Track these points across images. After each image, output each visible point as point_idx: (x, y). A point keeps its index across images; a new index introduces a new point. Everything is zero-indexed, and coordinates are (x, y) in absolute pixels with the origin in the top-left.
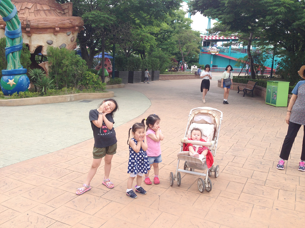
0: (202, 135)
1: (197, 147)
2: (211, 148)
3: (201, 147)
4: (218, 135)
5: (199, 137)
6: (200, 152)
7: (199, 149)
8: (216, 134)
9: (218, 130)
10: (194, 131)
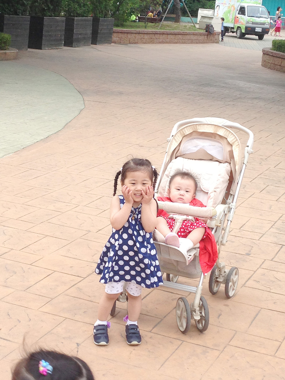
0: (197, 189)
1: (179, 219)
2: (212, 224)
3: (189, 220)
4: (237, 189)
5: (188, 196)
6: (184, 233)
7: (183, 225)
8: (233, 187)
9: (239, 179)
10: (178, 179)
